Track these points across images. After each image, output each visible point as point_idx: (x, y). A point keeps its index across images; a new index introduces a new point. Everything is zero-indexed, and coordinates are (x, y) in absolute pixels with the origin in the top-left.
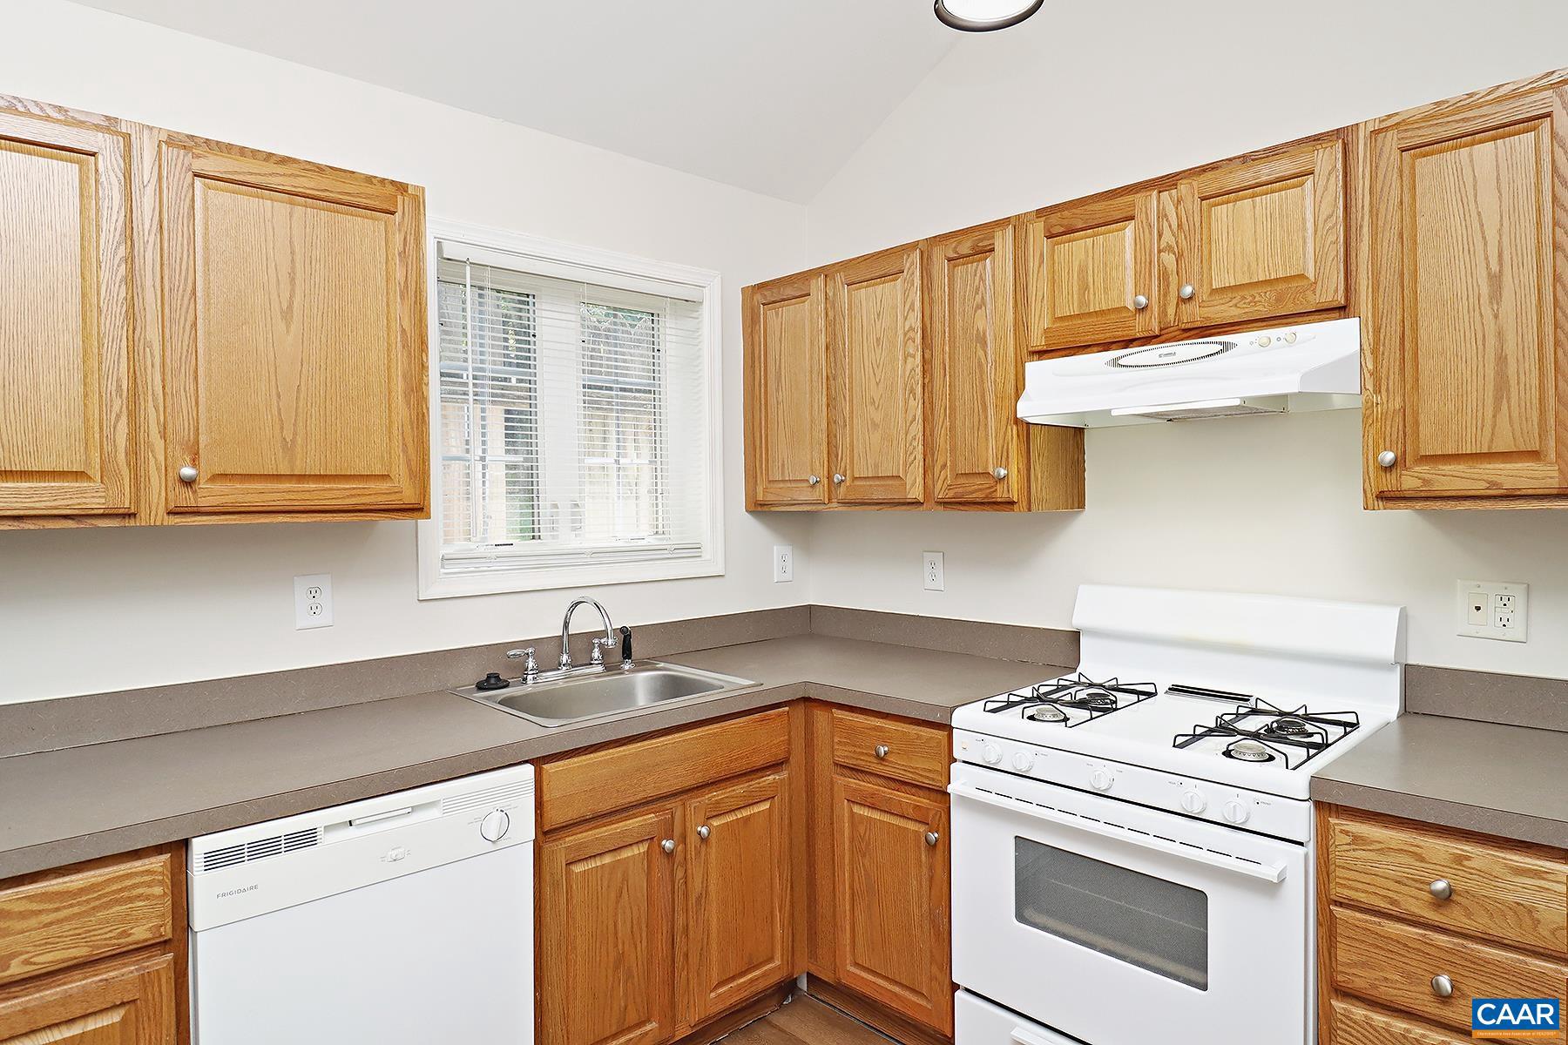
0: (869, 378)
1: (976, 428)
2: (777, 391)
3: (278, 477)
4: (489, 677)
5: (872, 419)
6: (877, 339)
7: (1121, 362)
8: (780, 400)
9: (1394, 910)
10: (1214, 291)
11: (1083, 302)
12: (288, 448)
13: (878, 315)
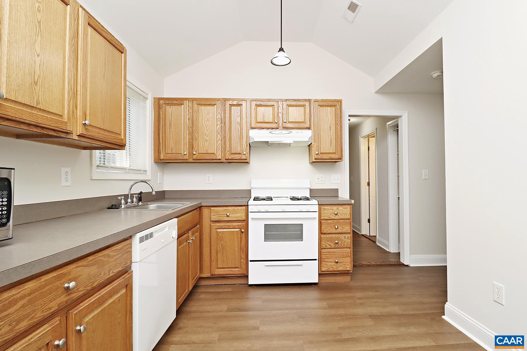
0: (205, 128)
1: (237, 143)
2: (170, 128)
3: (101, 129)
4: (112, 205)
5: (205, 139)
6: (207, 120)
7: (272, 132)
8: (171, 131)
9: (329, 219)
10: (289, 122)
11: (263, 119)
12: (103, 120)
13: (208, 114)
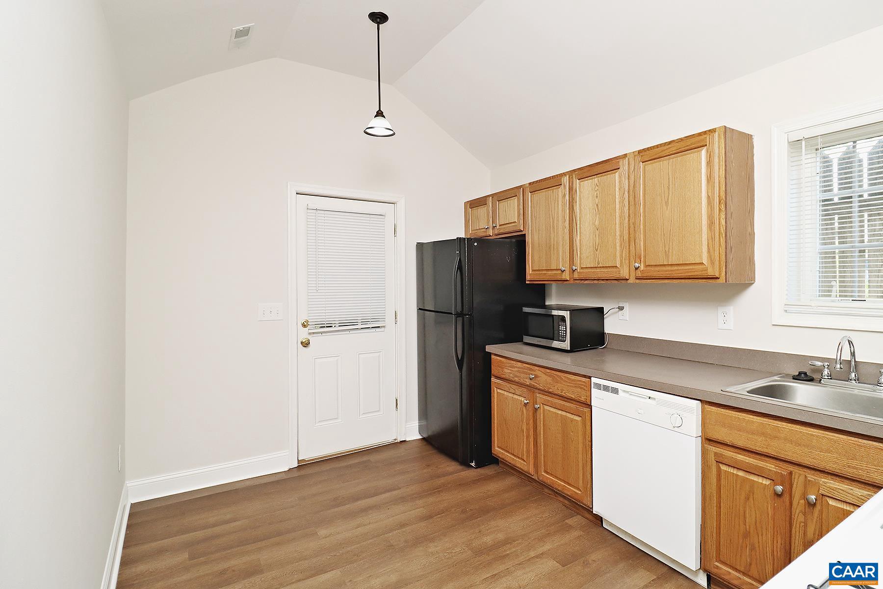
3: (664, 265)
4: (800, 373)
12: (667, 254)
